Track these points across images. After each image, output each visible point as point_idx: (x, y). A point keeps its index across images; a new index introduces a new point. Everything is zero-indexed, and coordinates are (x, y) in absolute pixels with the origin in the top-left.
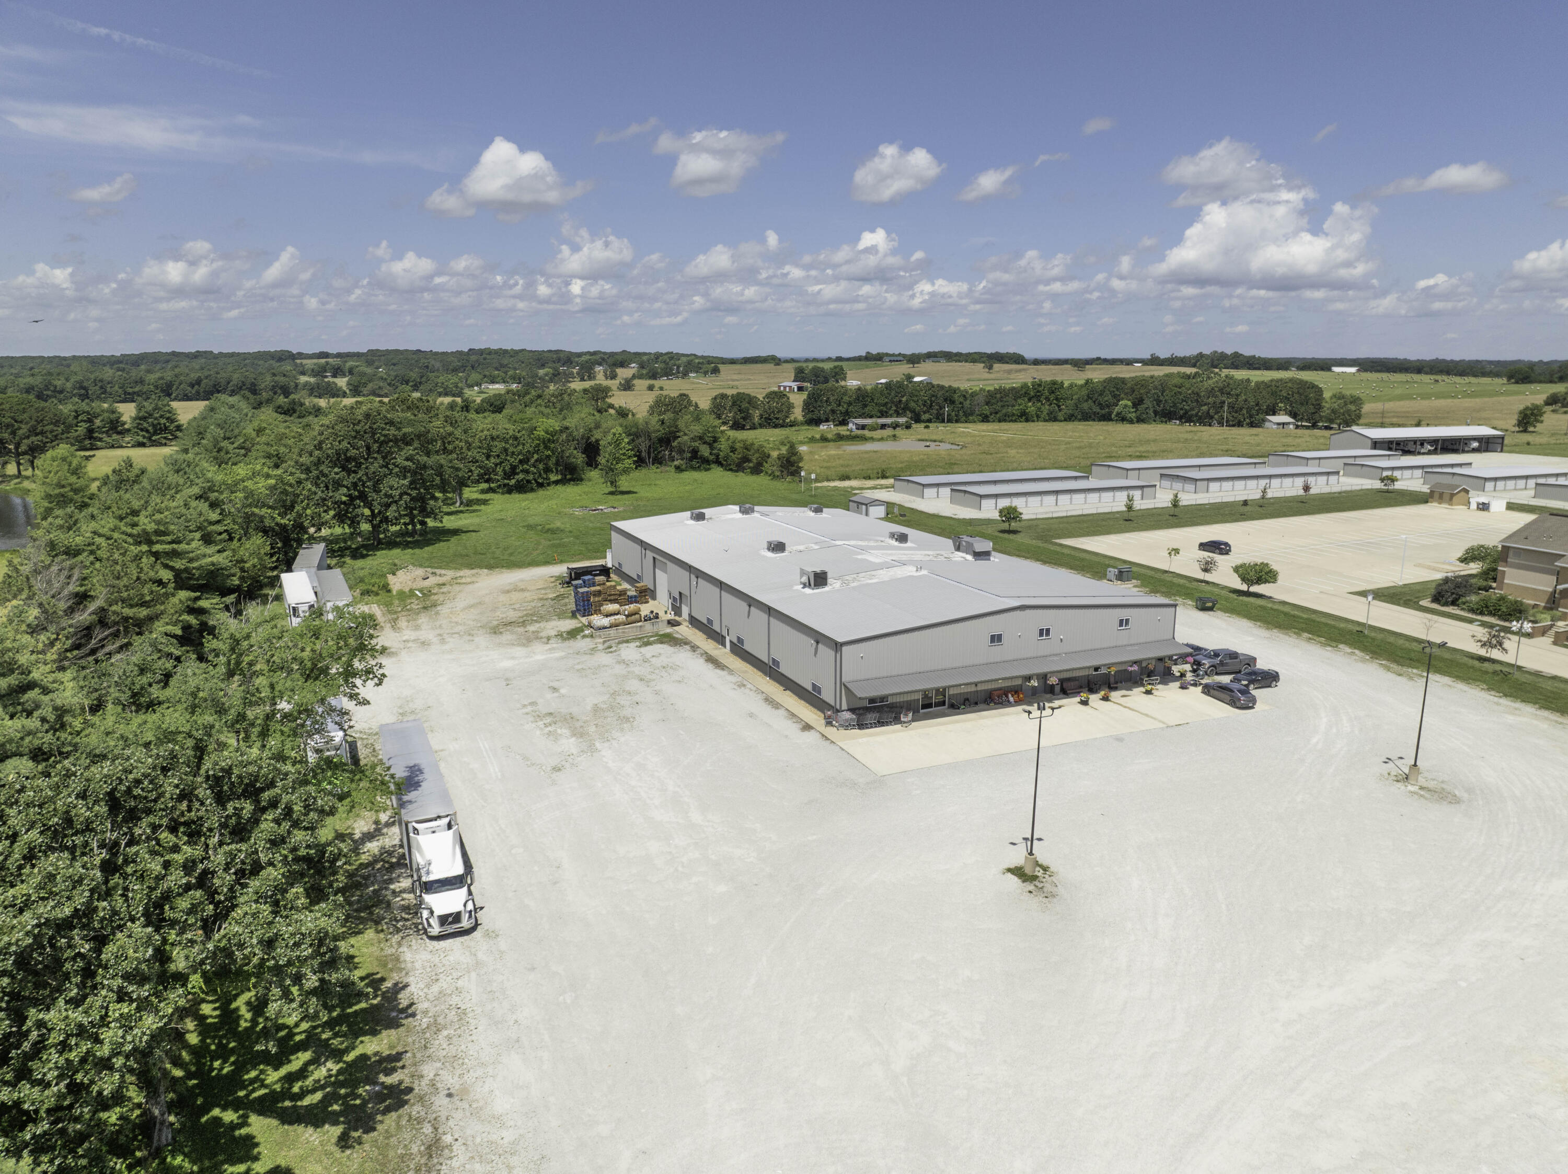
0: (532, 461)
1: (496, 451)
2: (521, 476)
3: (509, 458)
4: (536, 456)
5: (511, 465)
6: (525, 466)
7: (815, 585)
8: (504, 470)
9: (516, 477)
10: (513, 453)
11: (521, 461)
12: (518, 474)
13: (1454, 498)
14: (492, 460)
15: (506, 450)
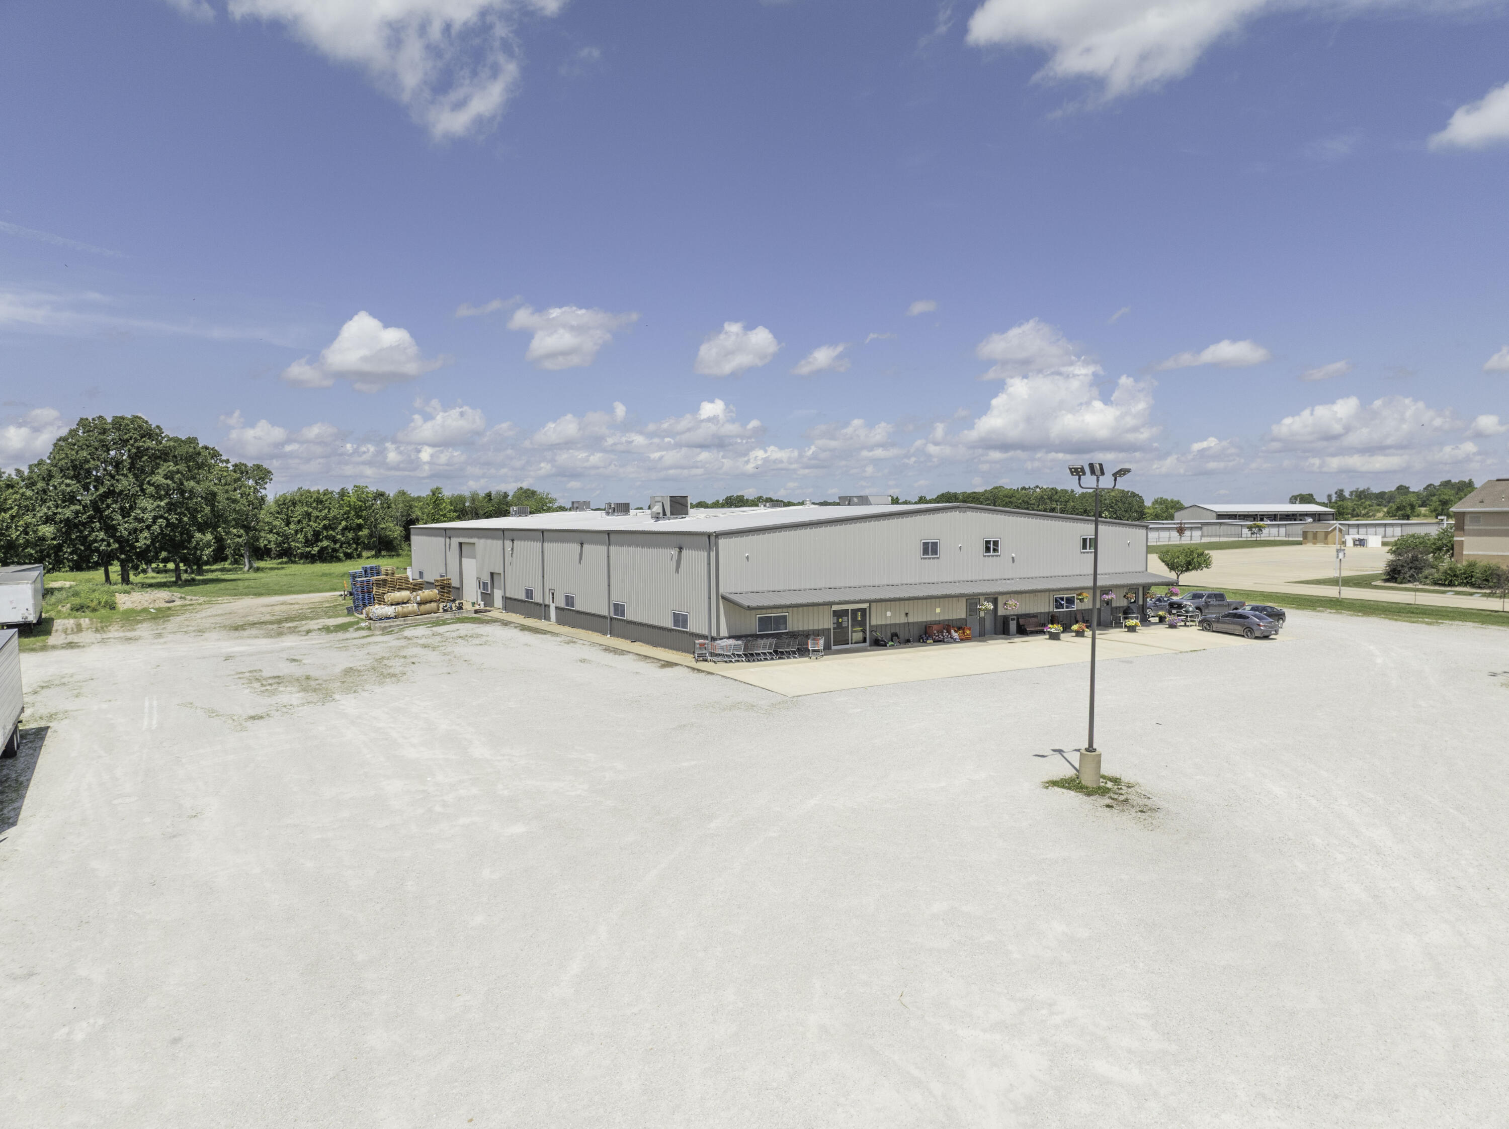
0: (340, 527)
1: (297, 516)
2: (325, 543)
3: (311, 523)
4: (344, 523)
5: (314, 531)
6: (331, 532)
7: (672, 514)
8: (306, 537)
9: (319, 544)
10: (317, 517)
11: (325, 528)
12: (321, 541)
13: (1330, 536)
14: (292, 526)
15: (309, 515)
